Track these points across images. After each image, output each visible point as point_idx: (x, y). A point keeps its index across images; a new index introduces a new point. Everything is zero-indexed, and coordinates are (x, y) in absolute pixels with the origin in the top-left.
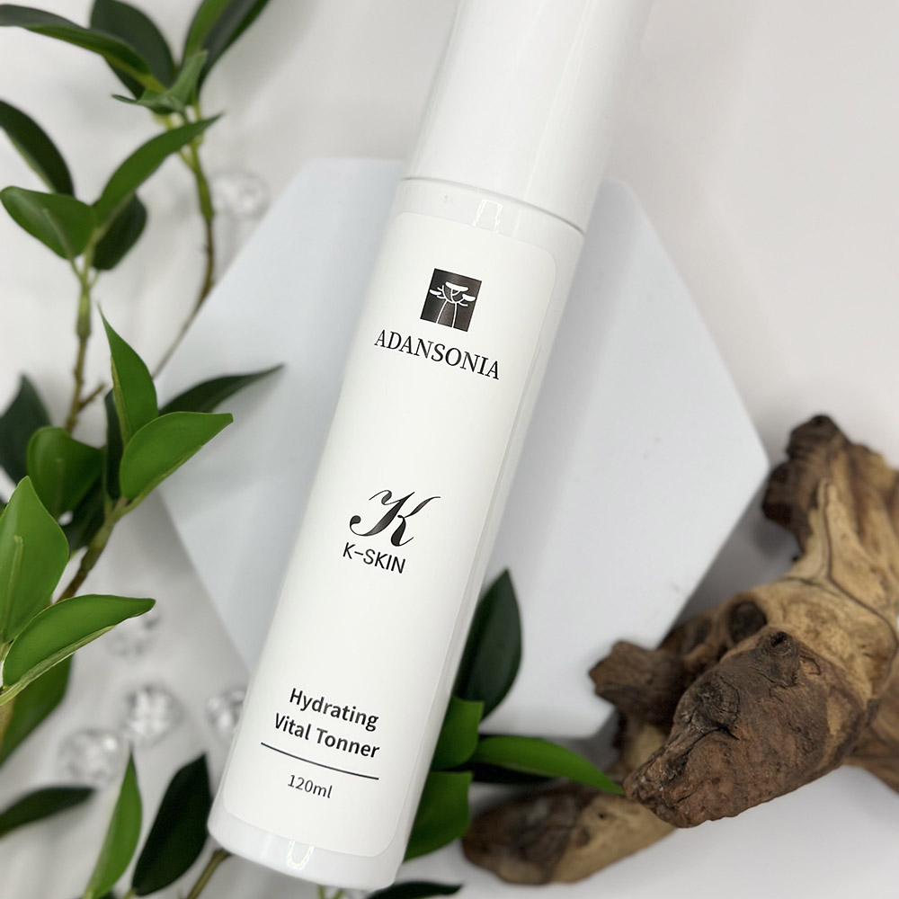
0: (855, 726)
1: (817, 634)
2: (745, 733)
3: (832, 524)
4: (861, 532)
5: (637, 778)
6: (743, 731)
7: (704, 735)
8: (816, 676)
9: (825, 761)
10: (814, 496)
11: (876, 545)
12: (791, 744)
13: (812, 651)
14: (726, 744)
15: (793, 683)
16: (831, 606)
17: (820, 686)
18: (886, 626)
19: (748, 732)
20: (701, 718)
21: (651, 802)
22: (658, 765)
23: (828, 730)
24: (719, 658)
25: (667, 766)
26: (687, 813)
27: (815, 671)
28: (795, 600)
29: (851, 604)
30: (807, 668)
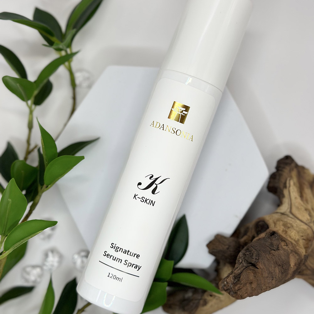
0: (299, 264)
1: (286, 232)
2: (261, 266)
3: (292, 194)
4: (301, 196)
5: (223, 282)
6: (260, 265)
7: (247, 267)
8: (286, 247)
9: (289, 276)
10: (285, 183)
11: (307, 201)
12: (277, 270)
13: (284, 238)
14: (254, 270)
15: (278, 249)
16: (291, 222)
17: (287, 250)
18: (310, 229)
19: (262, 266)
20: (246, 261)
21: (228, 290)
22: (230, 278)
23: (290, 265)
24: (252, 240)
25: (234, 278)
26: (241, 294)
27: (286, 244)
28: (278, 220)
29: (298, 221)
30: (283, 244)
